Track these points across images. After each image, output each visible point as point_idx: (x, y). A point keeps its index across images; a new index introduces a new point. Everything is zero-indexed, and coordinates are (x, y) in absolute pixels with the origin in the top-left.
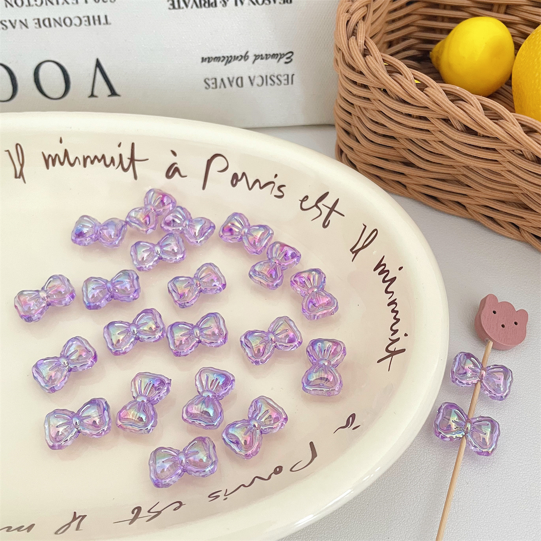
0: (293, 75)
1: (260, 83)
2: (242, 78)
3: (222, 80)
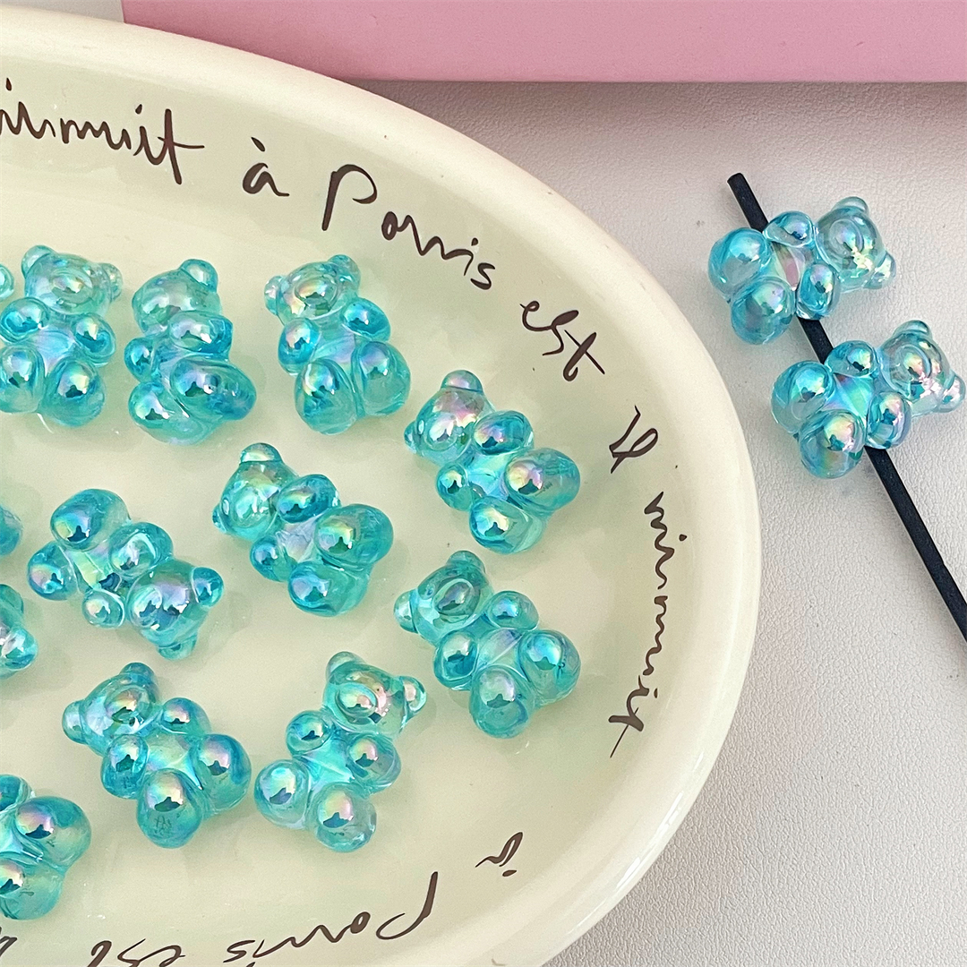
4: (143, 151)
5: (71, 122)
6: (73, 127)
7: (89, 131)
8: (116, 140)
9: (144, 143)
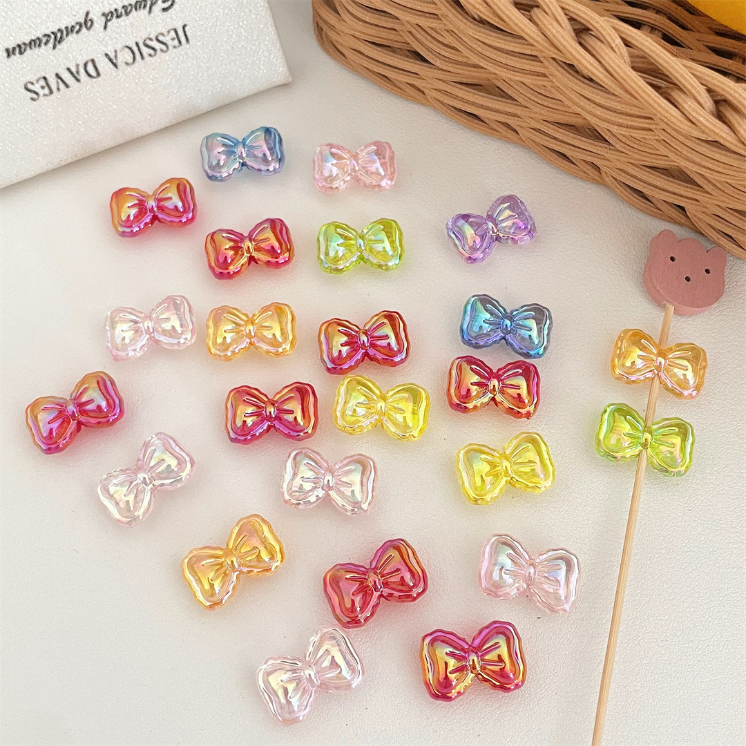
0: (184, 27)
1: (130, 58)
2: (93, 61)
3: (58, 76)
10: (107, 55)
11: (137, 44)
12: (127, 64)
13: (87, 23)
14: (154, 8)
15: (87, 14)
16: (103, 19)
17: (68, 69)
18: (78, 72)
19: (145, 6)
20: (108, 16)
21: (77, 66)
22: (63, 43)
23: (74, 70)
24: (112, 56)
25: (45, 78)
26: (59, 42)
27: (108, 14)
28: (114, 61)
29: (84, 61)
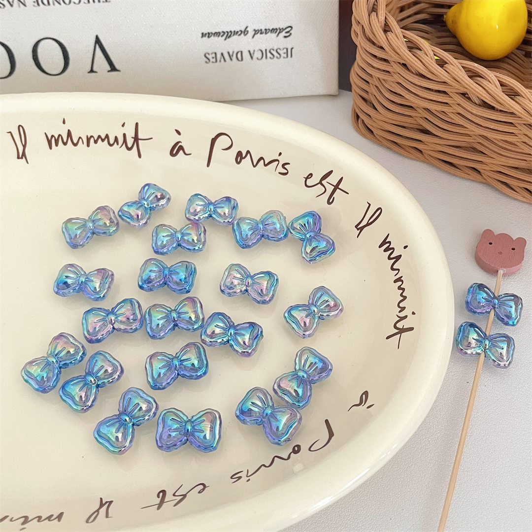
0: (292, 48)
1: (260, 56)
2: (241, 52)
3: (222, 54)
4: (124, 145)
5: (92, 136)
6: (92, 139)
7: (100, 140)
8: (112, 142)
9: (125, 141)
10: (249, 51)
11: (266, 50)
12: (258, 59)
13: (245, 32)
14: (280, 34)
15: (247, 27)
16: (254, 32)
17: (228, 53)
18: (232, 55)
19: (276, 32)
20: (256, 32)
21: (233, 52)
22: (230, 38)
23: (231, 53)
24: (252, 52)
25: (216, 53)
26: (229, 37)
27: (256, 31)
28: (252, 55)
29: (238, 51)
